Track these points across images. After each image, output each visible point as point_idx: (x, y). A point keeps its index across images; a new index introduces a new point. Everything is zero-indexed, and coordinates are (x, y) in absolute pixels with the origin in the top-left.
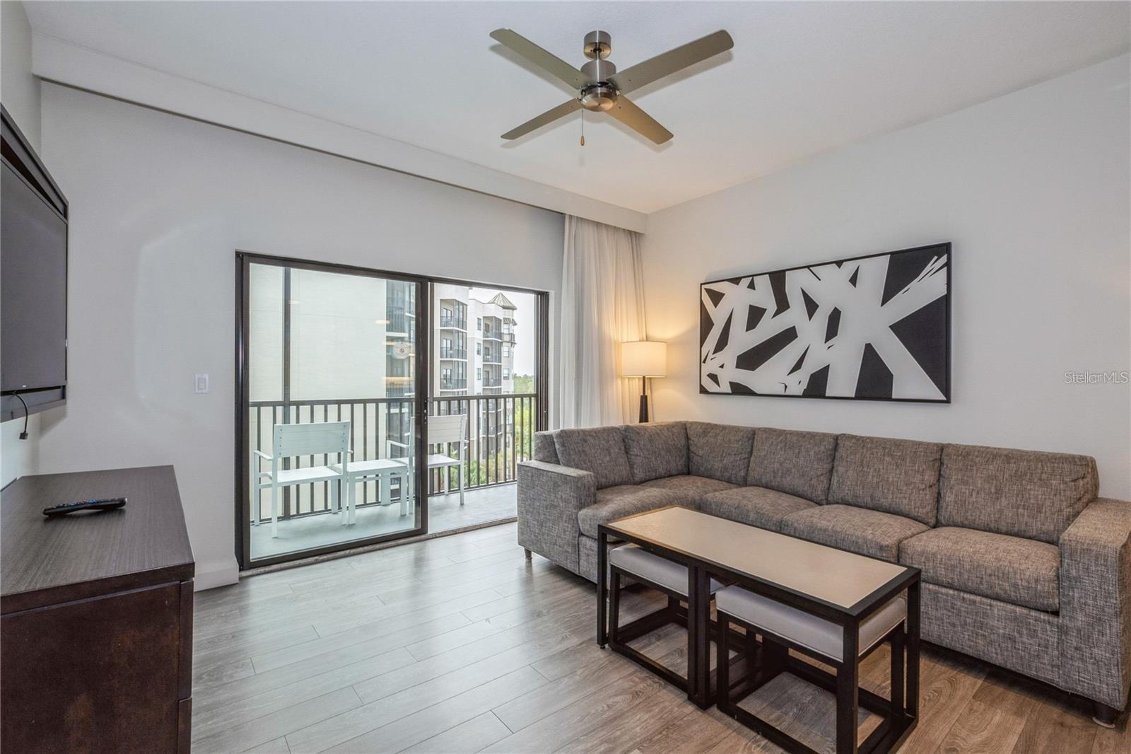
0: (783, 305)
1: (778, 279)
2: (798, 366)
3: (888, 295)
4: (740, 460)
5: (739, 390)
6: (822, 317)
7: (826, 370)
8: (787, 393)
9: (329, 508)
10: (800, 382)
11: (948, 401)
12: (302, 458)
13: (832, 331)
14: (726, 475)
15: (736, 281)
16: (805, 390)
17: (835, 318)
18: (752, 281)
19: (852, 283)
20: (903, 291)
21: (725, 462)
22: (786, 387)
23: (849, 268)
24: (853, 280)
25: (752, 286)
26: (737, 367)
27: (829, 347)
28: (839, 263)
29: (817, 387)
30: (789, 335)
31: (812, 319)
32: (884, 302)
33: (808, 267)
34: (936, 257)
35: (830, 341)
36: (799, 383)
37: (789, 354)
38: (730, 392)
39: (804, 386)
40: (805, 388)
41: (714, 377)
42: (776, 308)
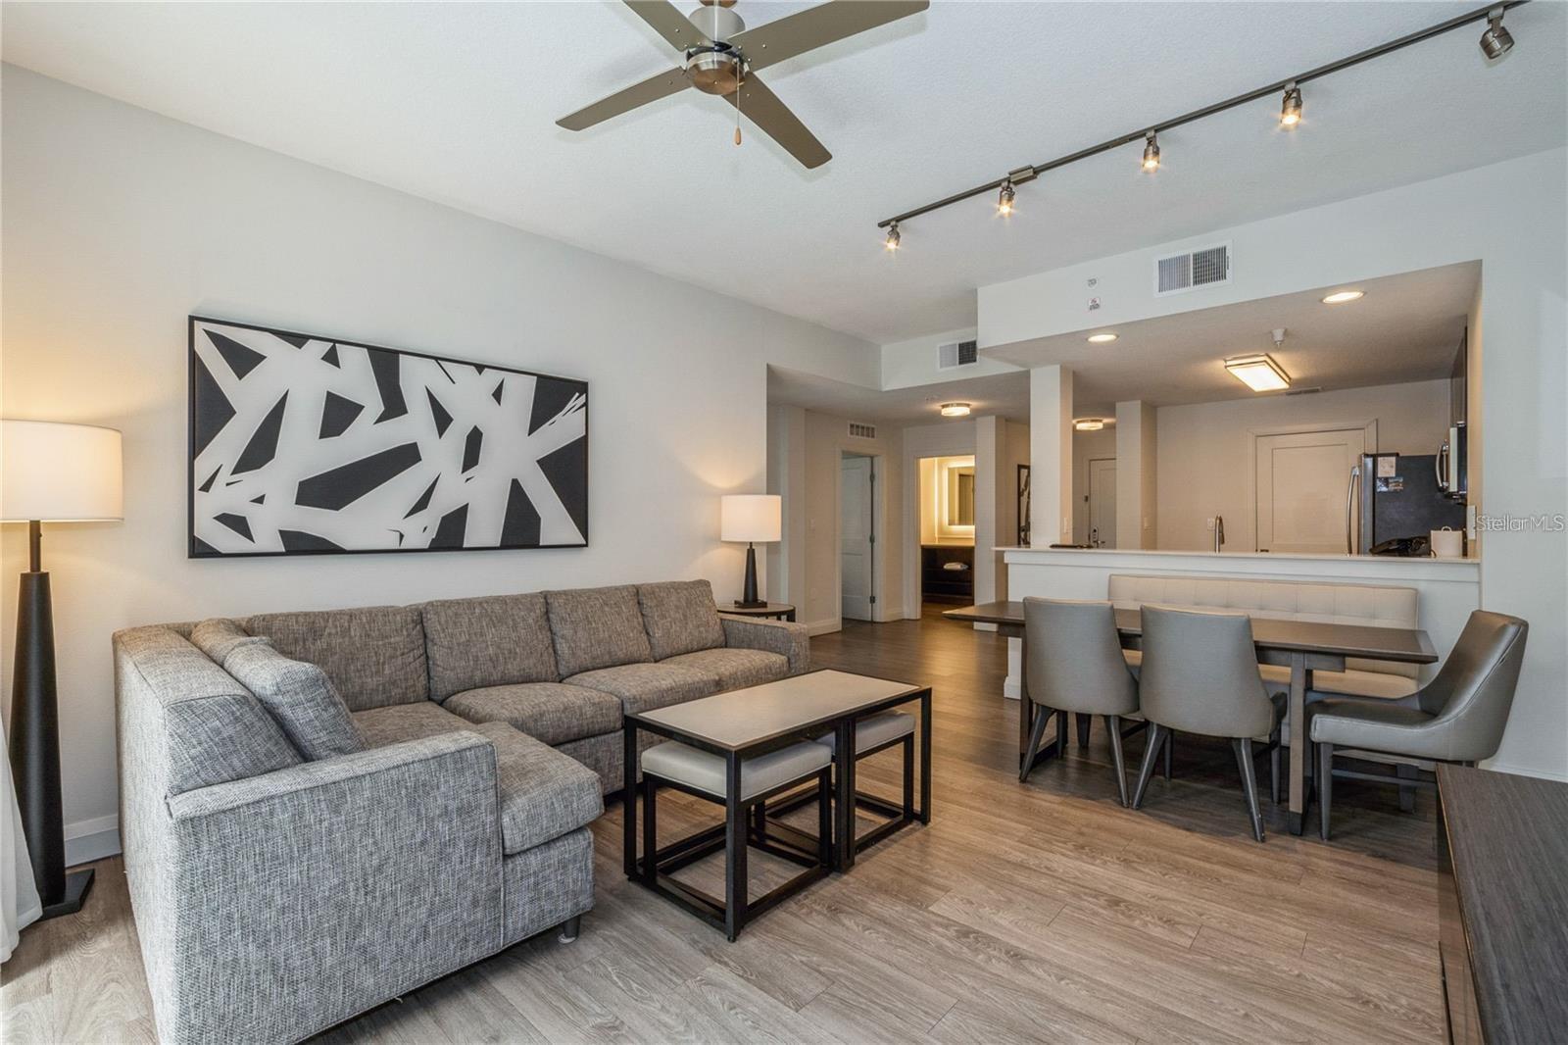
0: (394, 406)
1: (385, 362)
2: (422, 504)
3: (536, 424)
4: (415, 660)
5: (299, 545)
6: (457, 434)
7: (463, 511)
8: (404, 546)
10: (425, 529)
11: (586, 545)
13: (471, 458)
14: (396, 692)
15: (298, 339)
16: (433, 540)
17: (474, 440)
18: (333, 349)
19: (495, 398)
20: (551, 421)
21: (387, 672)
22: (402, 536)
23: (491, 378)
24: (497, 395)
25: (331, 358)
26: (298, 502)
27: (468, 480)
28: (480, 368)
29: (450, 536)
30: (407, 456)
31: (443, 436)
32: (531, 432)
33: (437, 359)
34: (577, 394)
35: (471, 470)
36: (421, 530)
37: (406, 485)
38: (284, 550)
39: (432, 533)
40: (434, 537)
41: (237, 523)
42: (383, 409)
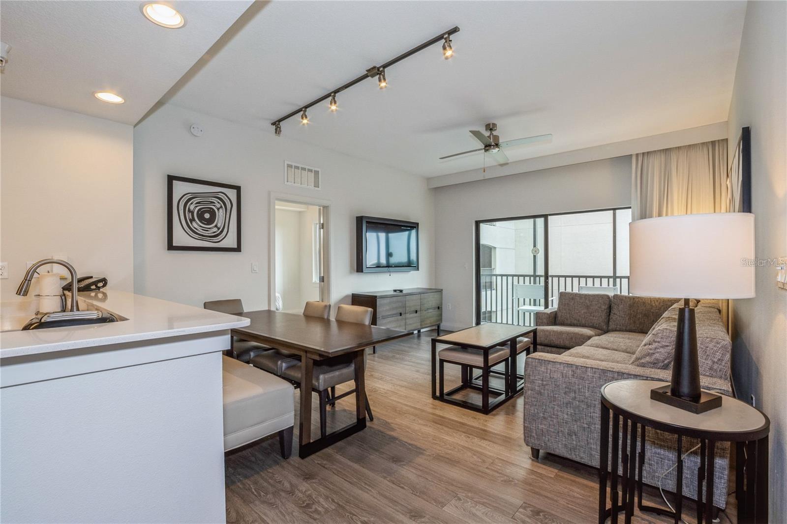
9: (520, 324)
12: (541, 300)
